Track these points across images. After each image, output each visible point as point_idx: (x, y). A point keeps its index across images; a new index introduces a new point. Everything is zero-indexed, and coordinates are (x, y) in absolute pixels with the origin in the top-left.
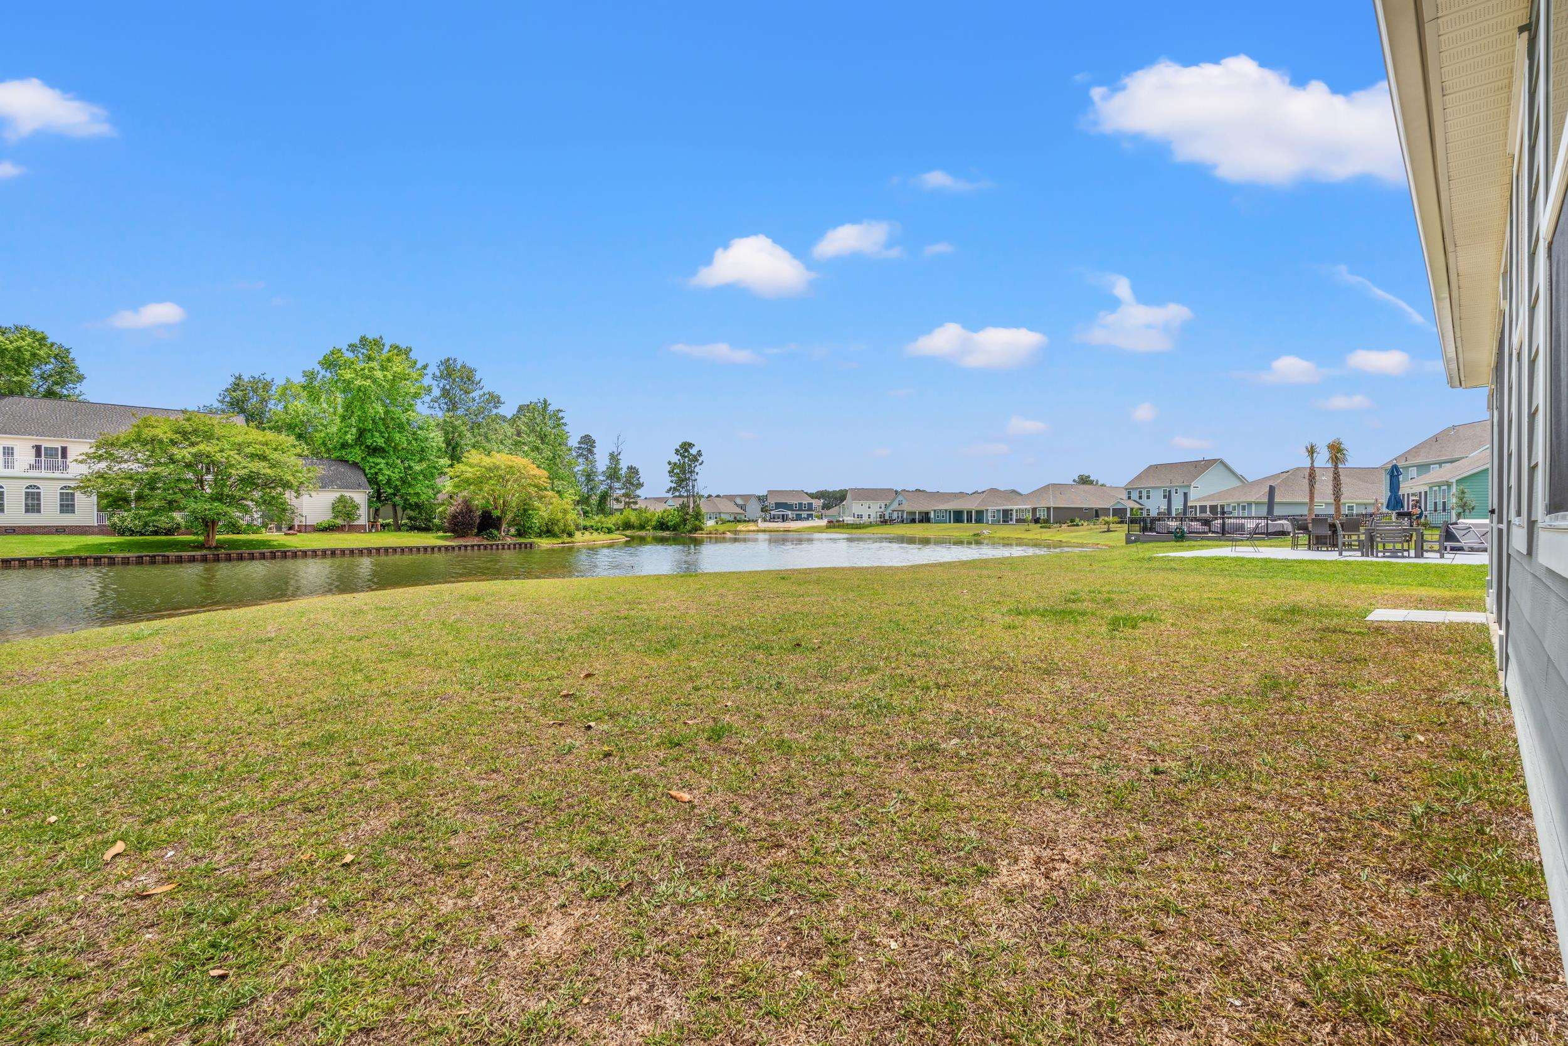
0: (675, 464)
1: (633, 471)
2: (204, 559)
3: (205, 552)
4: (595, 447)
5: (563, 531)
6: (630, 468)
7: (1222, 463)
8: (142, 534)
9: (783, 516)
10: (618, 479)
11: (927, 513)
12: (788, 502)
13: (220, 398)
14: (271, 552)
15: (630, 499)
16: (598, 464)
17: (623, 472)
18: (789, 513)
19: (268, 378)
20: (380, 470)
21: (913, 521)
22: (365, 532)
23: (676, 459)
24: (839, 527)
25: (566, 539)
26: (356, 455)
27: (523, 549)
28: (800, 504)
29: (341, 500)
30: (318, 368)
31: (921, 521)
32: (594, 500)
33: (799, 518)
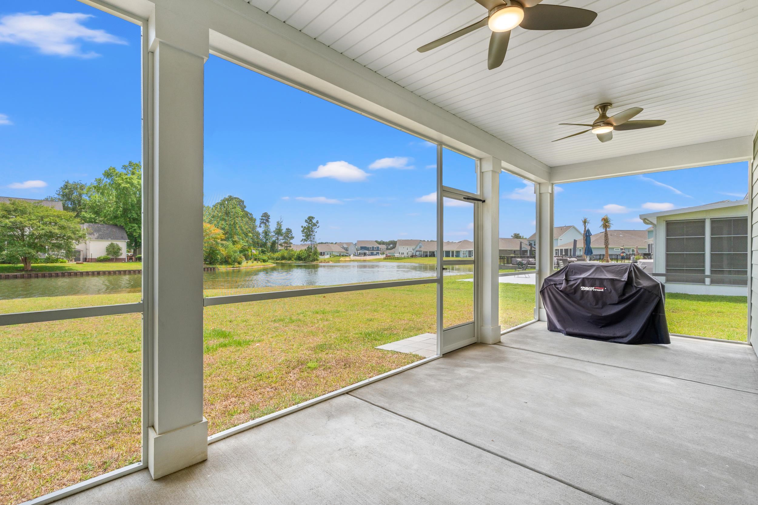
0: (305, 227)
1: (289, 231)
2: (22, 277)
3: (23, 273)
4: (269, 219)
5: (234, 261)
6: (288, 229)
7: (574, 227)
8: (9, 263)
9: (364, 253)
10: (282, 235)
11: (433, 252)
12: (367, 246)
13: (57, 193)
14: (62, 273)
15: (287, 245)
16: (270, 227)
17: (284, 231)
18: (367, 252)
19: (83, 183)
20: (135, 230)
21: (426, 256)
22: (125, 262)
23: (305, 225)
24: (391, 259)
25: (236, 265)
26: (121, 222)
27: (209, 271)
28: (373, 247)
29: (112, 245)
30: (103, 177)
31: (430, 256)
32: (269, 244)
33: (372, 254)
